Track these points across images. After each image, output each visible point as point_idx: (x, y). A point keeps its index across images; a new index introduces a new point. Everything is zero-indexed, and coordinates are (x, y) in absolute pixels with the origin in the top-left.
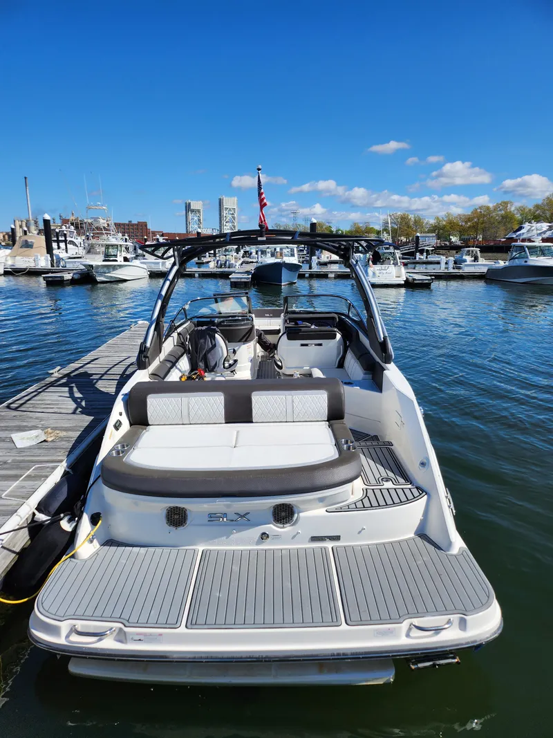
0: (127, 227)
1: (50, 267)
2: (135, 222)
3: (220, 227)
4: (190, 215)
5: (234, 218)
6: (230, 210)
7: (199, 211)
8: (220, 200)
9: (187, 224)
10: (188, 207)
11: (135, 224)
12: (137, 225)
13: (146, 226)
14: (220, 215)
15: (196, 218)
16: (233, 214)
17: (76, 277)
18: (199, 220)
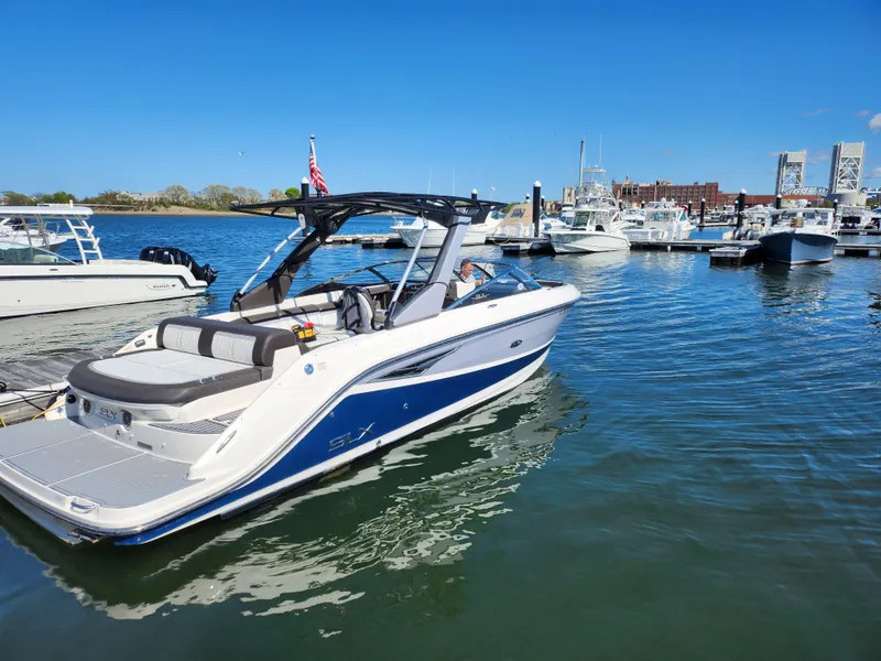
0: (690, 190)
1: (533, 237)
2: (702, 183)
3: (831, 185)
4: (785, 171)
5: (856, 172)
6: (851, 160)
7: (799, 165)
8: (836, 147)
9: (778, 183)
10: (783, 162)
11: (702, 187)
12: (705, 187)
13: (717, 187)
14: (833, 168)
15: (793, 175)
16: (855, 166)
17: (535, 247)
18: (798, 177)
